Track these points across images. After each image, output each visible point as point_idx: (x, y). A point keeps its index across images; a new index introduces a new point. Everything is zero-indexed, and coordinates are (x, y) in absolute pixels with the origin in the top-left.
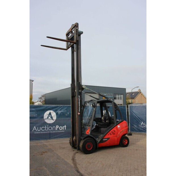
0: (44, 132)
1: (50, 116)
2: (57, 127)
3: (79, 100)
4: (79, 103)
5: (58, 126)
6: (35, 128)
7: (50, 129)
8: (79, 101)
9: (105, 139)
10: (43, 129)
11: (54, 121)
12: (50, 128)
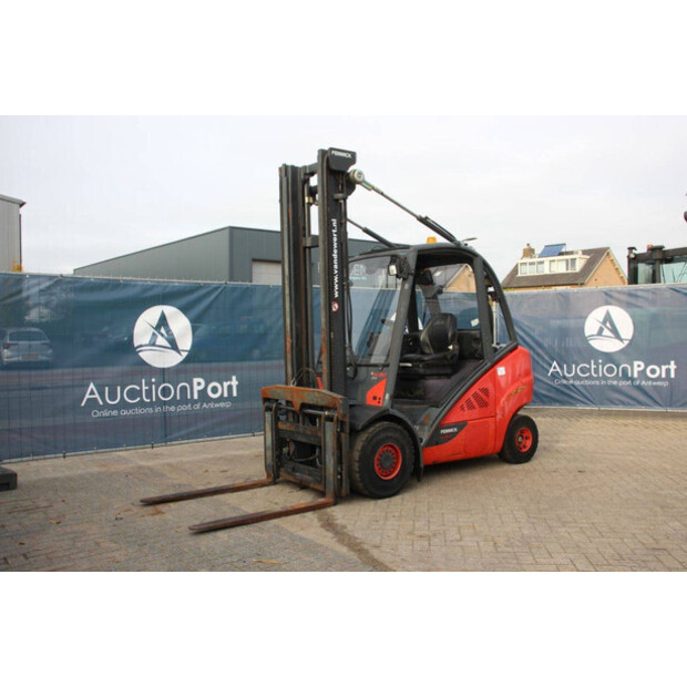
0: (139, 411)
1: (163, 330)
2: (199, 384)
3: (335, 239)
4: (335, 256)
5: (202, 381)
6: (92, 393)
7: (164, 396)
8: (335, 245)
9: (449, 428)
10: (132, 394)
11: (185, 354)
12: (166, 392)
